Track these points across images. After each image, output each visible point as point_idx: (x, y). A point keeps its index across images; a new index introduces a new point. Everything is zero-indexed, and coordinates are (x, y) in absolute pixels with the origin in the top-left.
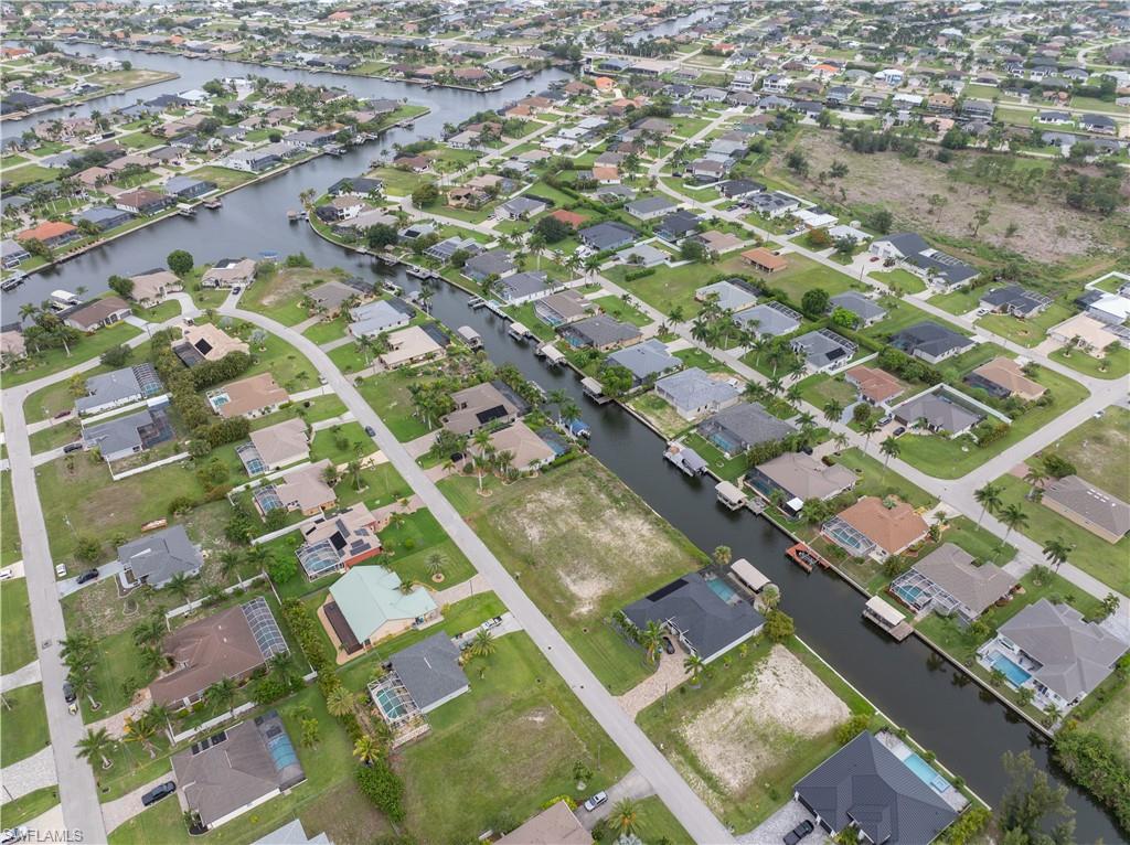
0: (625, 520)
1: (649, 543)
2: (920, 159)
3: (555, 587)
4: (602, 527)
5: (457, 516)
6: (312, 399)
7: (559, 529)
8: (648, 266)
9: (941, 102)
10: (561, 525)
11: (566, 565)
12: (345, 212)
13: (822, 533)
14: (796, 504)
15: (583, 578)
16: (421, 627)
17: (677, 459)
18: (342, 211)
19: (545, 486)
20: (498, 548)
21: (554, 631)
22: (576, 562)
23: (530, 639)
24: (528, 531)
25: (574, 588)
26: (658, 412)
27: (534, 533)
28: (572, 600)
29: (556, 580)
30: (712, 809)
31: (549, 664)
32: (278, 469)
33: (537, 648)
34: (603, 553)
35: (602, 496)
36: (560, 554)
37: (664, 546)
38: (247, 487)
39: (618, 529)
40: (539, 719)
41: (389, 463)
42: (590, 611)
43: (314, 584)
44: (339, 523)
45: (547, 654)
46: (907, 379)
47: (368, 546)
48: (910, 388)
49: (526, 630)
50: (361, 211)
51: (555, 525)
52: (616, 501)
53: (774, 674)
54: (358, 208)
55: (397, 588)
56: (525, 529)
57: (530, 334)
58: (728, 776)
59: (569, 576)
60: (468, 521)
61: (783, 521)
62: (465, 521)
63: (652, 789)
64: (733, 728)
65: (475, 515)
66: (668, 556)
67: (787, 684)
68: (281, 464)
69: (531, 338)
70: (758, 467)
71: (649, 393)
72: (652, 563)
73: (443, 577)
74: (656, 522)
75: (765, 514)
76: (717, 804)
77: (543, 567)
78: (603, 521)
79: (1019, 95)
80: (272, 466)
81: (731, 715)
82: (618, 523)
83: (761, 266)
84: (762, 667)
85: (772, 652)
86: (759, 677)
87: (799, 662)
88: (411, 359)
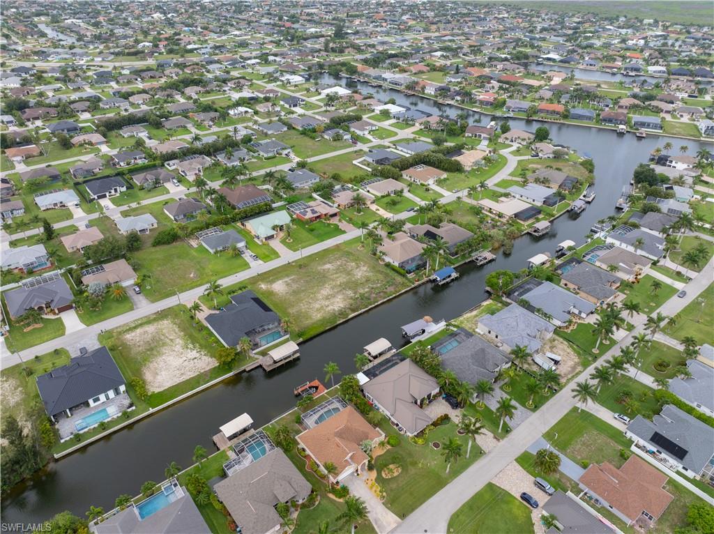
5: (340, 242)
6: (433, 190)
16: (256, 240)
22: (302, 282)
23: (243, 271)
27: (329, 267)
28: (271, 282)
30: (117, 328)
32: (368, 191)
40: (192, 275)
53: (196, 358)
54: (685, 166)
58: (133, 334)
62: (338, 245)
63: (137, 308)
64: (162, 337)
67: (186, 363)
70: (408, 359)
76: (119, 330)
80: (368, 189)
81: (171, 338)
84: (202, 353)
85: (214, 359)
86: (195, 351)
87: (202, 371)
88: (491, 209)
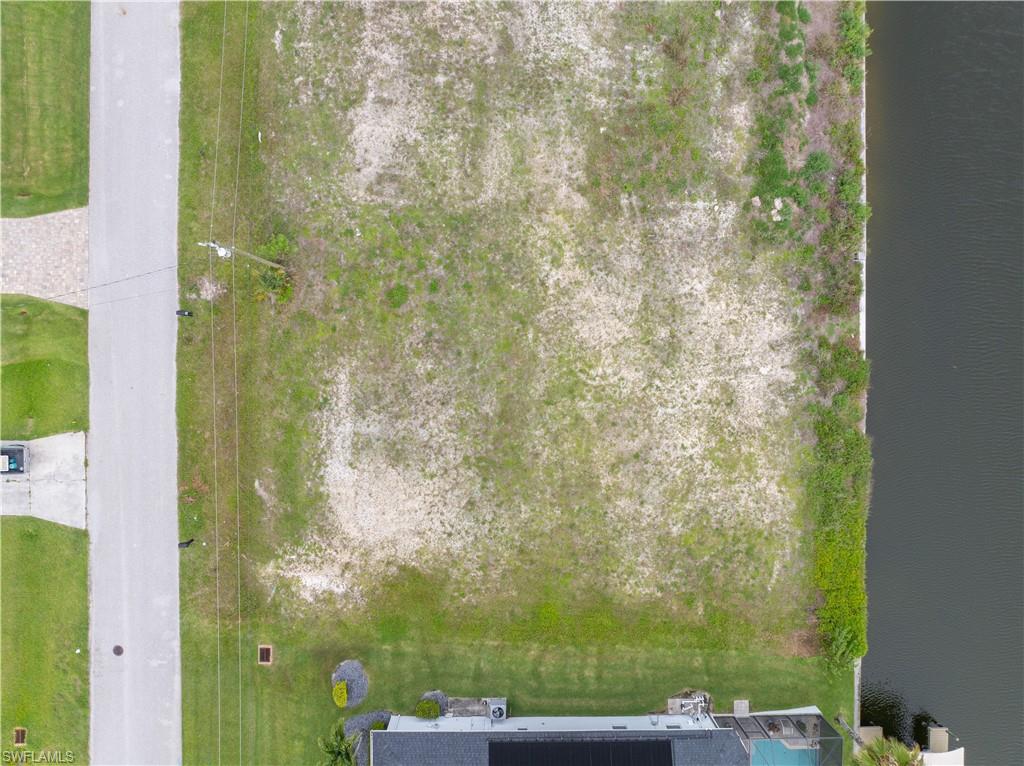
0: (731, 289)
3: (288, 428)
4: (628, 263)
7: (473, 174)
10: (496, 161)
11: (385, 357)
15: (396, 455)
21: (167, 601)
24: (365, 111)
25: (339, 475)
27: (379, 132)
28: (304, 517)
29: (309, 401)
31: (83, 702)
33: (83, 627)
34: (538, 389)
35: (740, 111)
36: (395, 297)
37: (765, 493)
39: (674, 310)
42: (328, 598)
49: (94, 537)
51: (476, 143)
52: (768, 177)
56: (359, 100)
59: (360, 411)
66: (747, 543)
72: (664, 539)
74: (826, 366)
77: (304, 318)
78: (649, 238)
82: (697, 281)
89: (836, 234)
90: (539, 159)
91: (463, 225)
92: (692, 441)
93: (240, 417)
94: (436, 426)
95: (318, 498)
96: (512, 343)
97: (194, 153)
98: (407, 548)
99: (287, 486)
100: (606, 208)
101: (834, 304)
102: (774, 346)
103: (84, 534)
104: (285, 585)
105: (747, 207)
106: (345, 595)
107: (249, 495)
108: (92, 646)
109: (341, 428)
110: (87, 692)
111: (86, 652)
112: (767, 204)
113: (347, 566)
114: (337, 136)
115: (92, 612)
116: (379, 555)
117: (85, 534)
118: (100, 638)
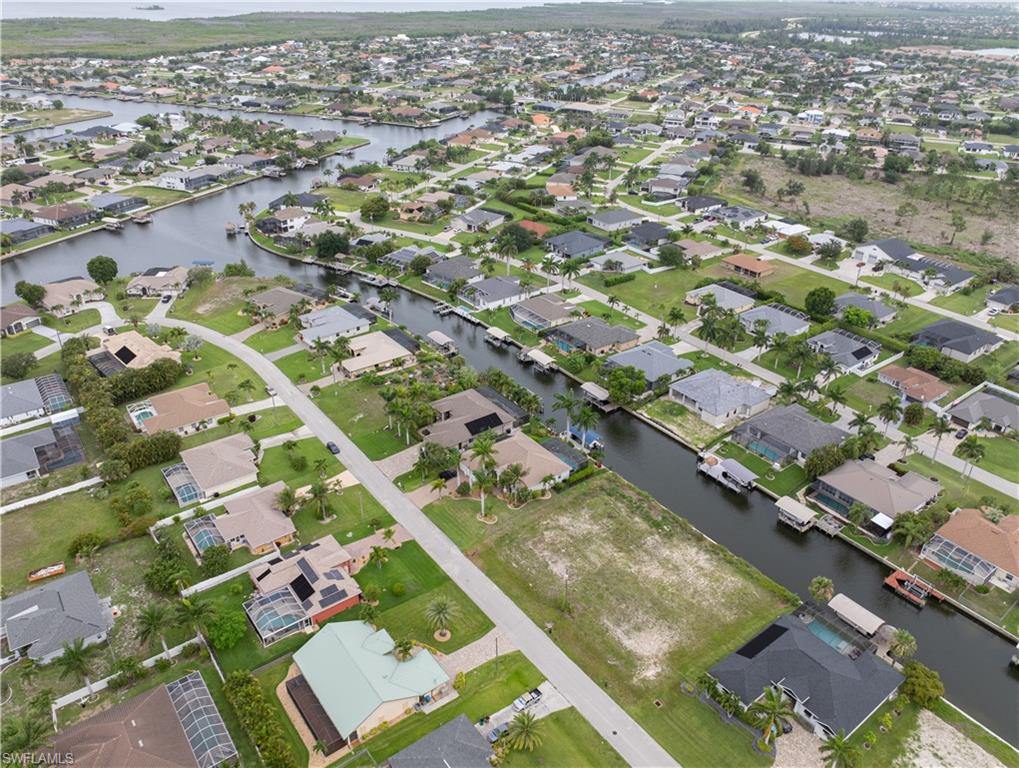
0: (674, 549)
1: (709, 576)
2: (867, 180)
3: (603, 642)
4: (646, 558)
5: (455, 551)
6: (259, 412)
7: (590, 562)
8: (626, 272)
9: (869, 135)
10: (593, 558)
11: (612, 611)
12: (289, 224)
13: (922, 556)
14: (883, 520)
15: (638, 629)
16: (428, 709)
17: (716, 472)
18: (285, 222)
19: (562, 509)
20: (515, 591)
21: (615, 708)
22: (623, 606)
23: (585, 722)
24: (552, 566)
25: (629, 643)
26: (679, 419)
27: (560, 568)
28: (631, 660)
29: (603, 632)
31: (619, 758)
32: (217, 495)
33: (597, 734)
34: (656, 593)
35: (637, 519)
36: (600, 597)
37: (733, 581)
38: (177, 520)
39: (668, 561)
41: (360, 484)
42: (659, 674)
43: (270, 650)
44: (303, 563)
45: (612, 741)
46: (946, 379)
47: (343, 594)
48: (951, 388)
49: (576, 706)
50: (305, 223)
51: (585, 557)
52: (657, 525)
53: (936, 755)
54: (302, 221)
55: (390, 653)
56: (548, 565)
57: (510, 340)
59: (619, 626)
60: (472, 556)
61: (868, 543)
62: (467, 556)
65: (479, 548)
66: (742, 594)
68: (221, 489)
69: (511, 343)
70: (821, 478)
71: (662, 399)
72: (723, 604)
73: (449, 635)
74: (712, 551)
75: (842, 535)
77: (582, 615)
78: (646, 551)
79: (936, 132)
80: (209, 493)
82: (666, 552)
83: (746, 271)
84: (915, 746)
85: (920, 722)
86: (916, 761)
87: (961, 735)
88: (376, 366)
89: (684, 528)
90: (603, 552)
91: (600, 573)
92: (703, 582)
93: (588, 648)
94: (641, 617)
95: (630, 652)
96: (639, 588)
97: (515, 599)
98: (665, 647)
99: (618, 656)
100: (629, 552)
101: (700, 539)
102: (697, 553)
103: (572, 709)
104: (643, 680)
105: (659, 533)
106: (663, 670)
107: (611, 666)
108: (605, 738)
109: (618, 633)
110: (618, 754)
111: (605, 741)
112: (663, 530)
113: (655, 663)
114: (551, 574)
115: (596, 728)
116: (660, 655)
117: (573, 707)
118: (606, 733)
